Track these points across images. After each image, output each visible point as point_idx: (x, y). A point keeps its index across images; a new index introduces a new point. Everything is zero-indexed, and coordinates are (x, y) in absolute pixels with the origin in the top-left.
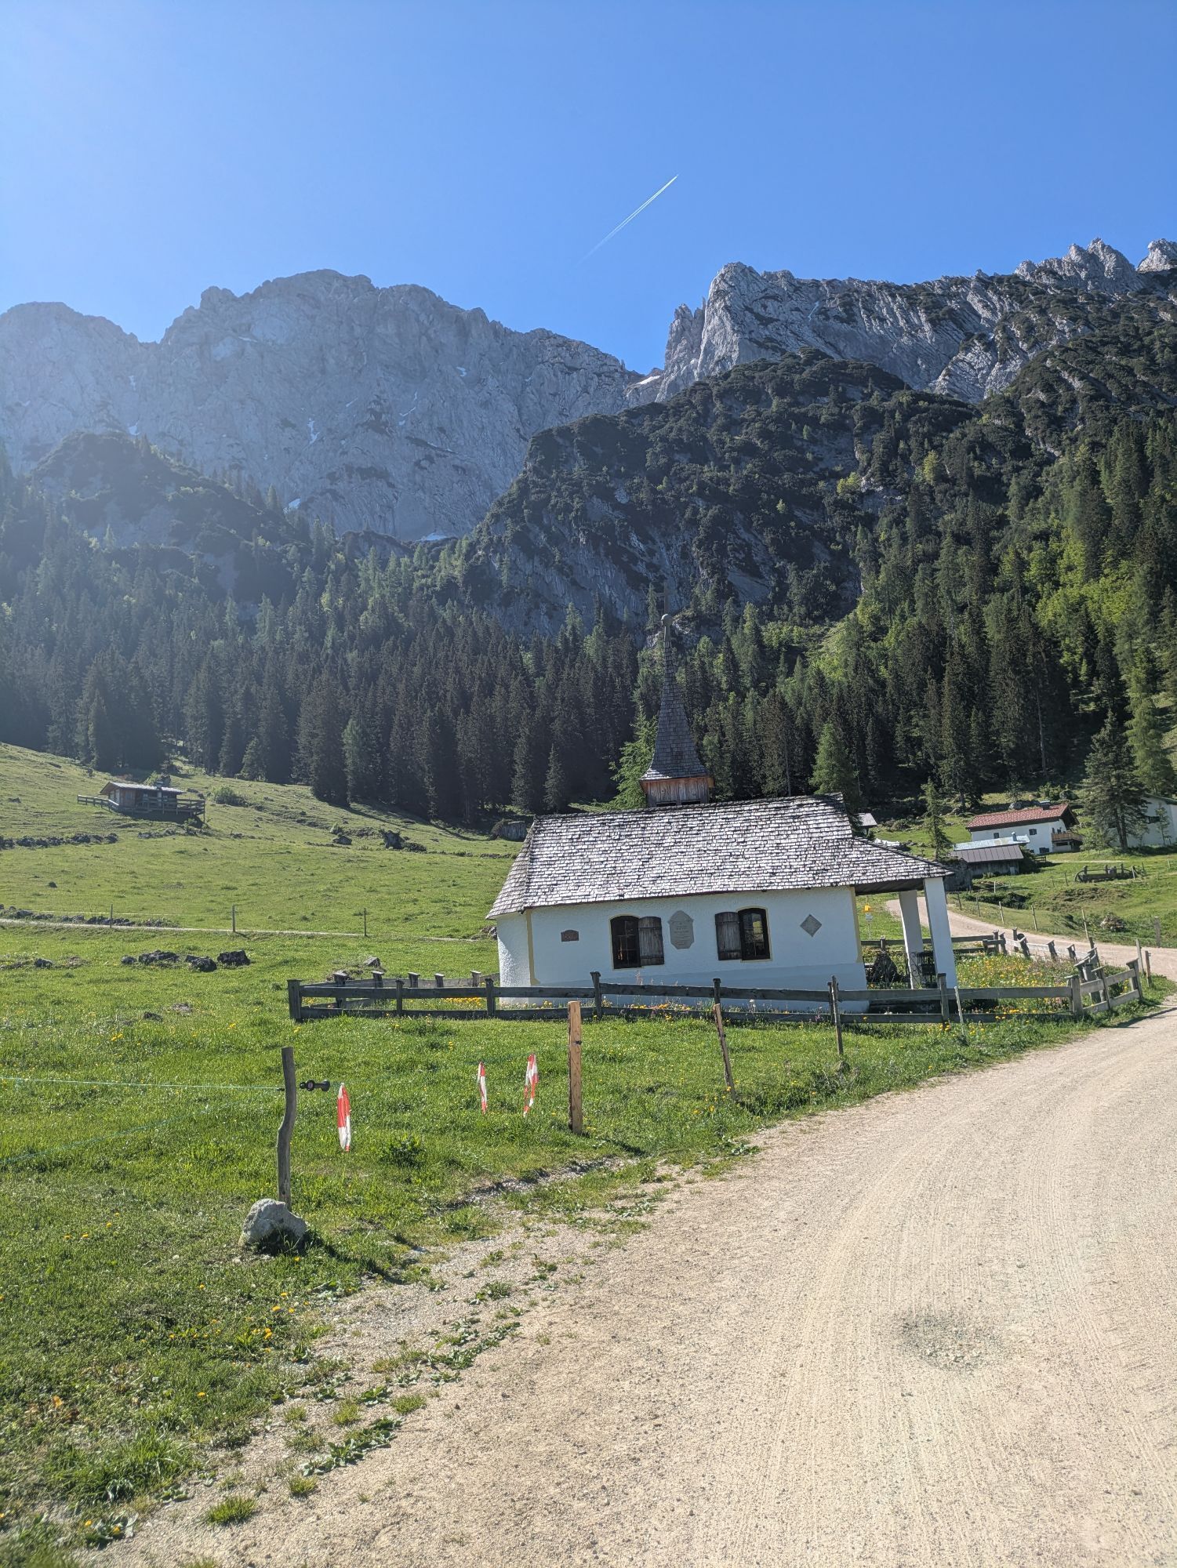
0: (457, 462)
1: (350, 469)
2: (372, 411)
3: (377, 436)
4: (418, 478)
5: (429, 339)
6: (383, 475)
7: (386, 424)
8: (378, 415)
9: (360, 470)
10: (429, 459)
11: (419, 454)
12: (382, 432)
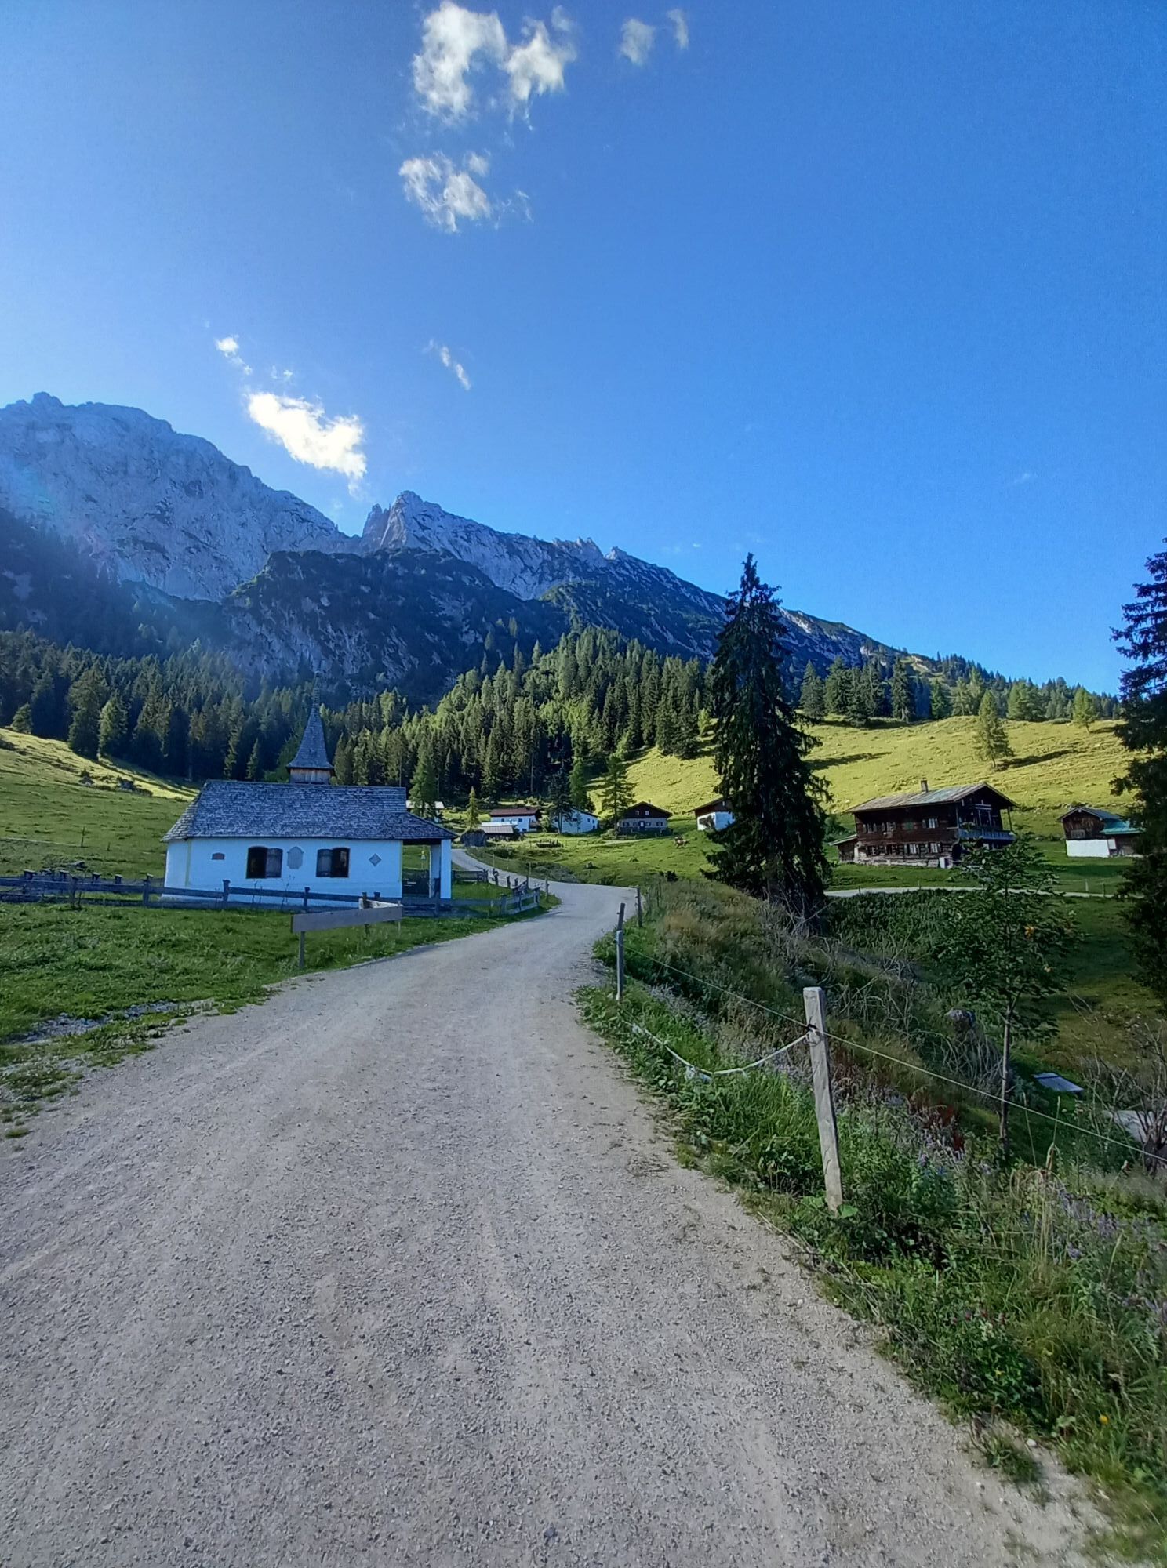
0: (217, 555)
1: (136, 541)
2: (159, 508)
3: (161, 525)
4: (187, 558)
5: (208, 474)
6: (162, 551)
7: (168, 518)
8: (163, 512)
9: (143, 542)
10: (196, 547)
11: (190, 543)
12: (164, 523)
